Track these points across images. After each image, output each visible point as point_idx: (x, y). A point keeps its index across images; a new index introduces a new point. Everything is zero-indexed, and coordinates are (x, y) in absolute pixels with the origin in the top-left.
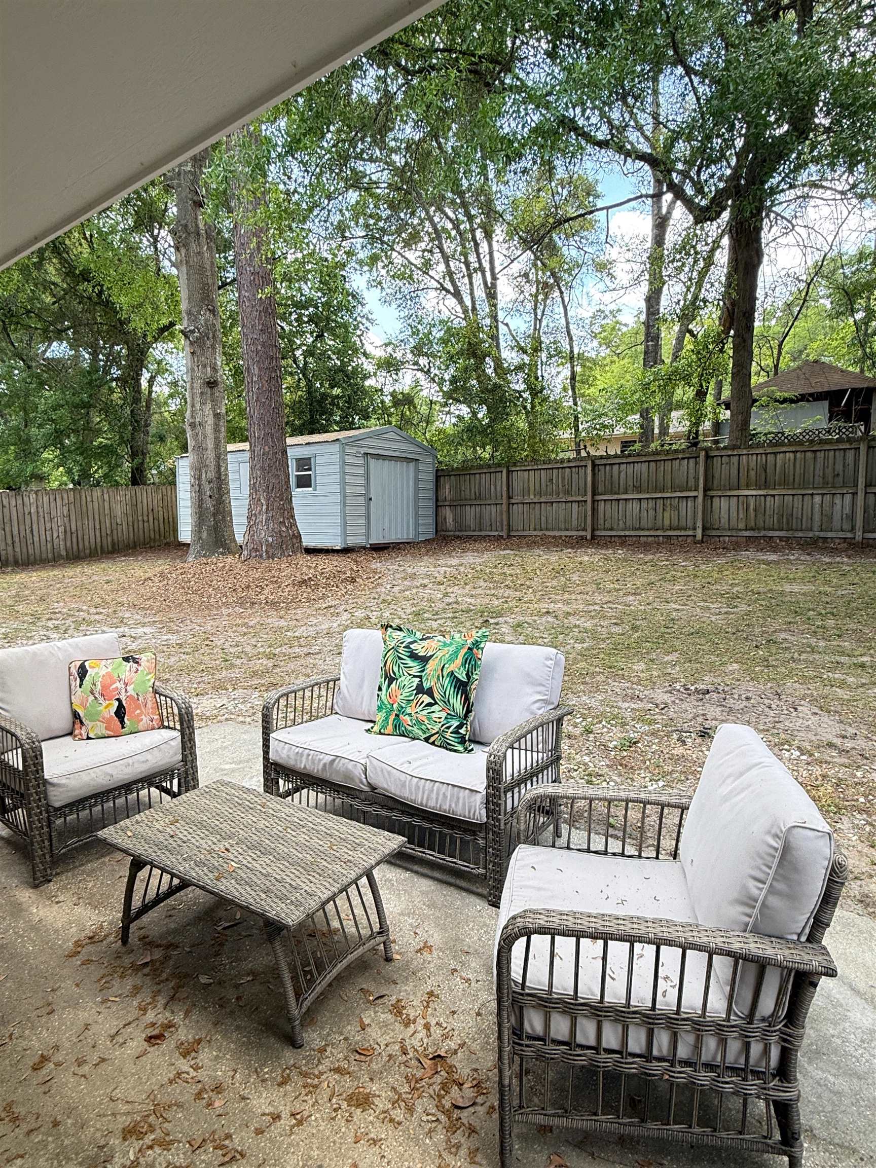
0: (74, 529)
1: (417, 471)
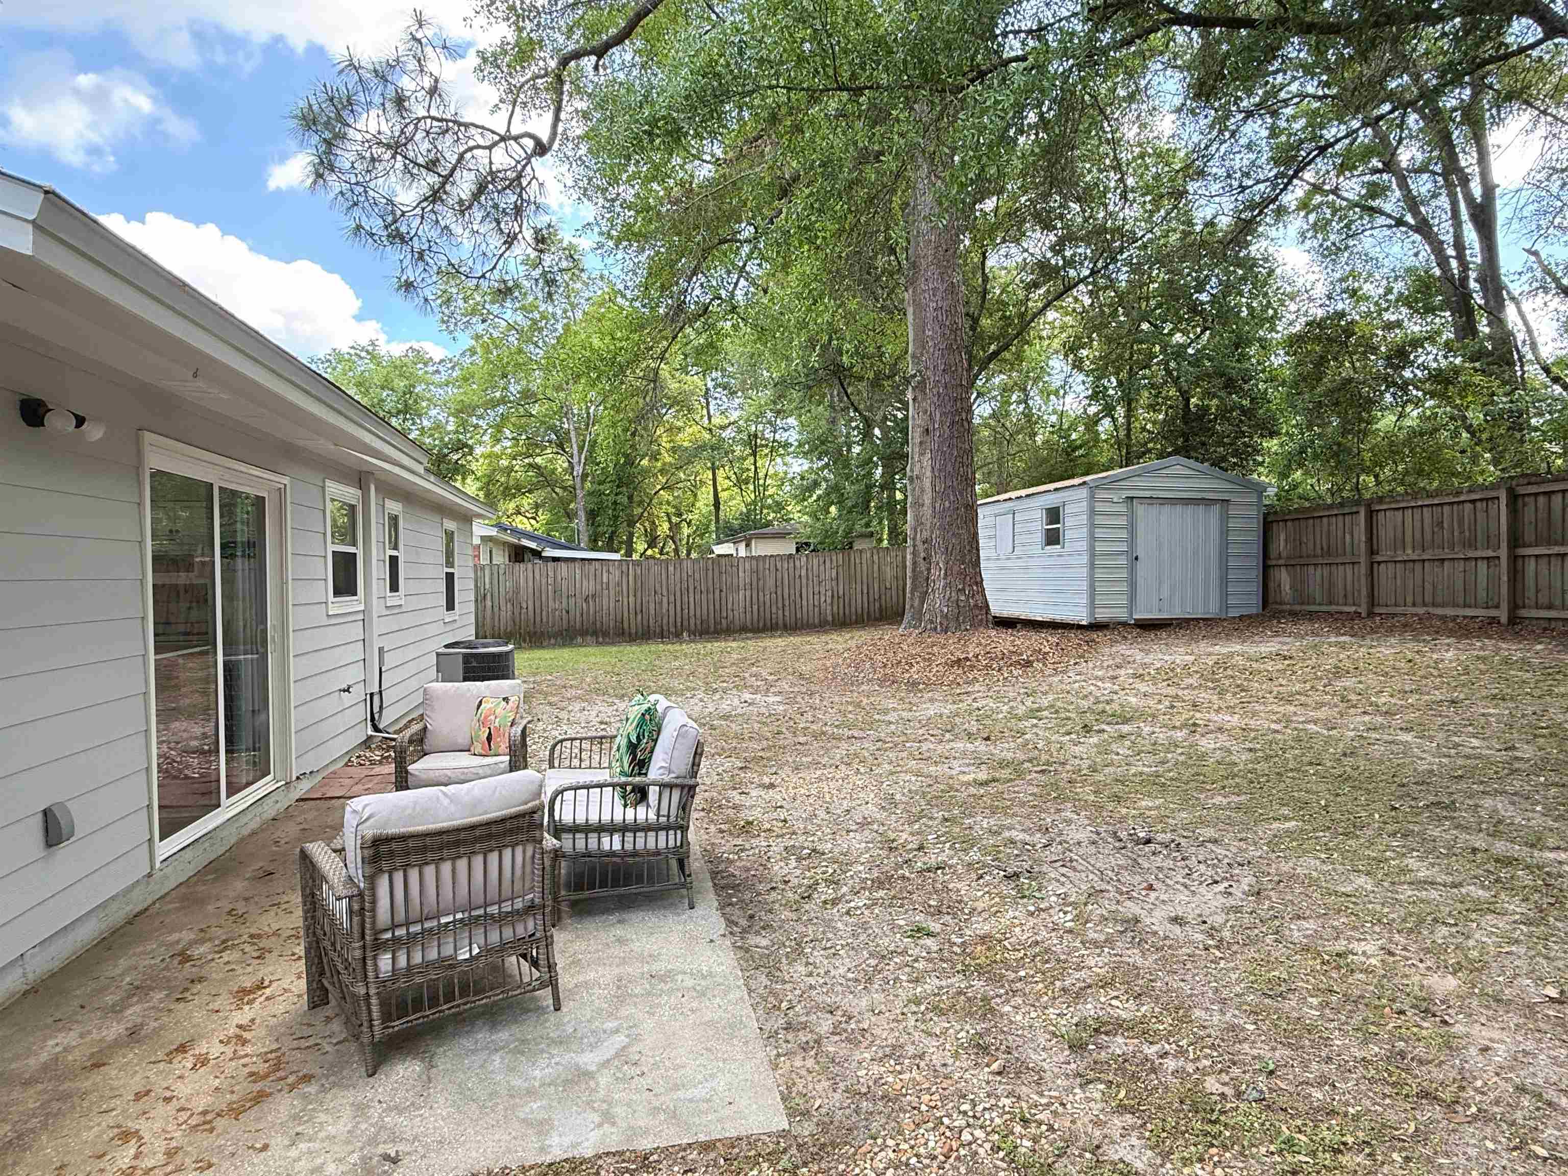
0: (841, 593)
1: (1225, 518)
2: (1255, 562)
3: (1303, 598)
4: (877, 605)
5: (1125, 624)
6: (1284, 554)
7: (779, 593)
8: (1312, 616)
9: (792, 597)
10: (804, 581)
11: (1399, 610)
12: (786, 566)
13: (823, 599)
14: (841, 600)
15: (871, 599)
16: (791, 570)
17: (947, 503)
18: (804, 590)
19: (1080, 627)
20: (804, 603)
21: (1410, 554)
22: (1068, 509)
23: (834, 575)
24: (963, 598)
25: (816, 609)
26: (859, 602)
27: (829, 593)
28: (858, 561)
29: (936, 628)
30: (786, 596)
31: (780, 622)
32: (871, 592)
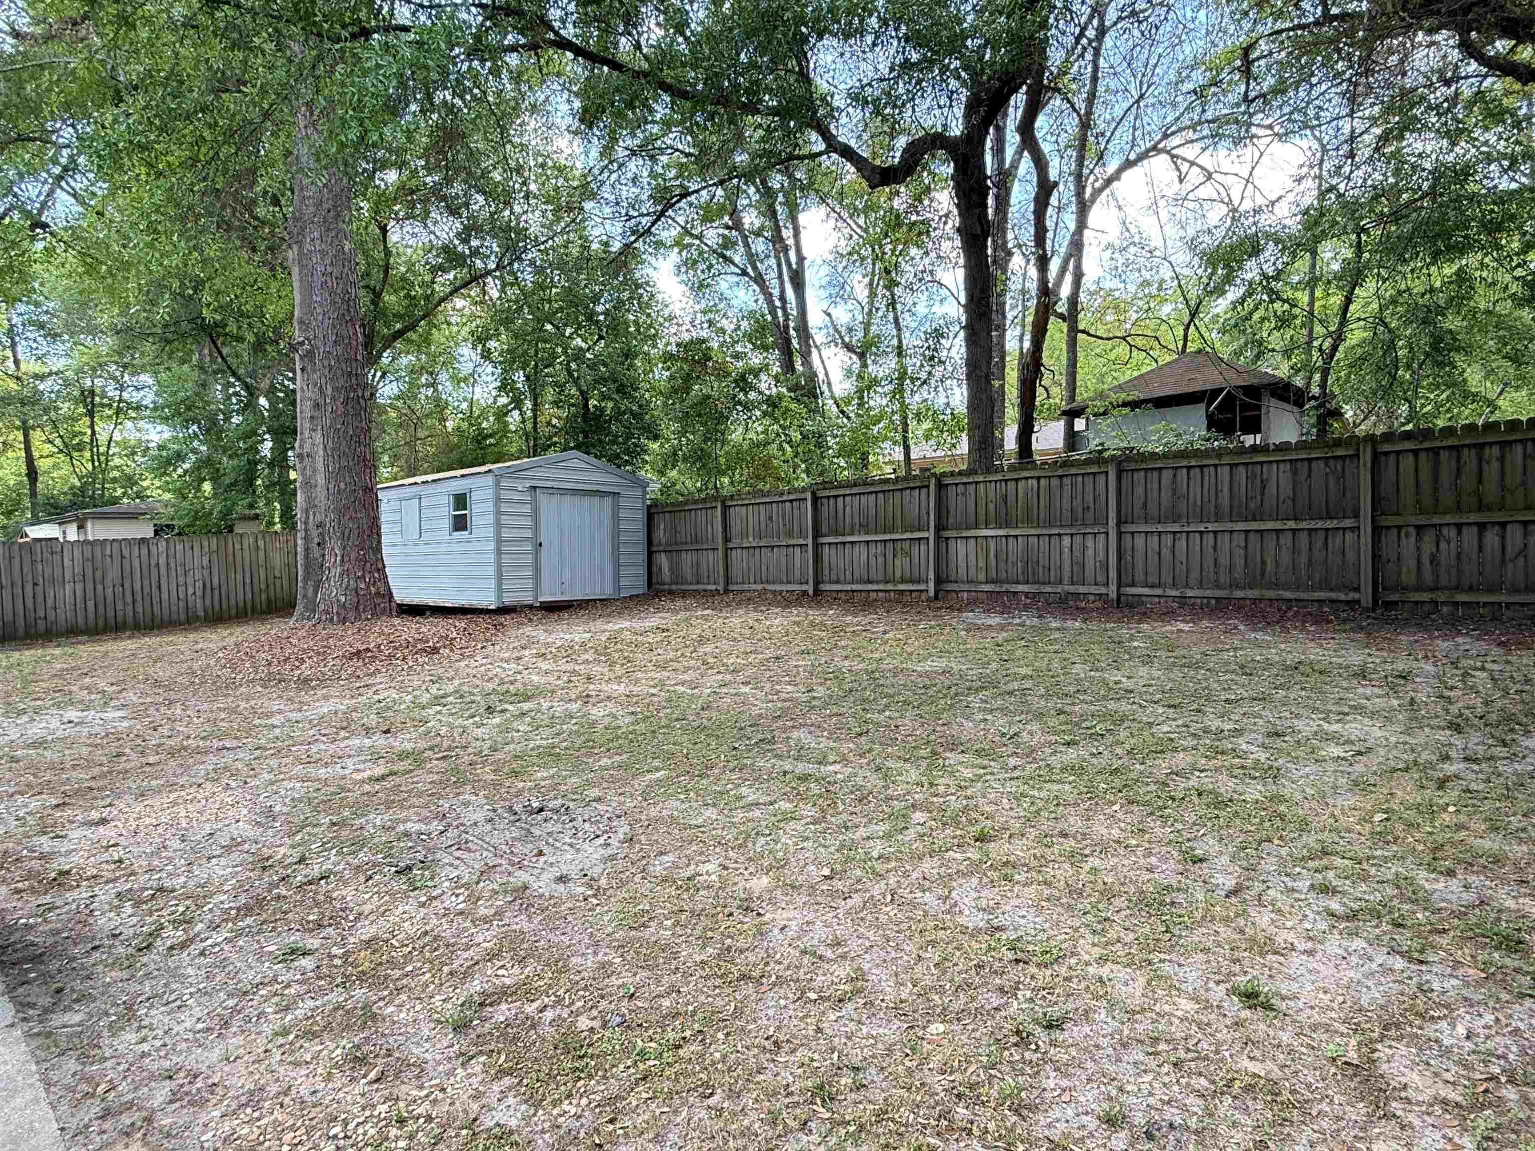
1: (616, 508)
2: (642, 548)
3: (678, 578)
4: (264, 596)
5: (531, 607)
6: (663, 541)
7: (127, 585)
8: (684, 594)
9: (147, 590)
10: (163, 571)
11: (746, 587)
12: (136, 553)
13: (190, 591)
14: (216, 592)
15: (256, 590)
16: (145, 558)
17: (342, 485)
18: (164, 580)
19: (488, 612)
20: (165, 596)
21: (752, 541)
22: (475, 496)
23: (205, 562)
24: (363, 586)
25: (182, 604)
26: (239, 595)
27: (200, 584)
28: (237, 546)
29: (331, 620)
30: (137, 587)
31: (130, 620)
32: (256, 581)
